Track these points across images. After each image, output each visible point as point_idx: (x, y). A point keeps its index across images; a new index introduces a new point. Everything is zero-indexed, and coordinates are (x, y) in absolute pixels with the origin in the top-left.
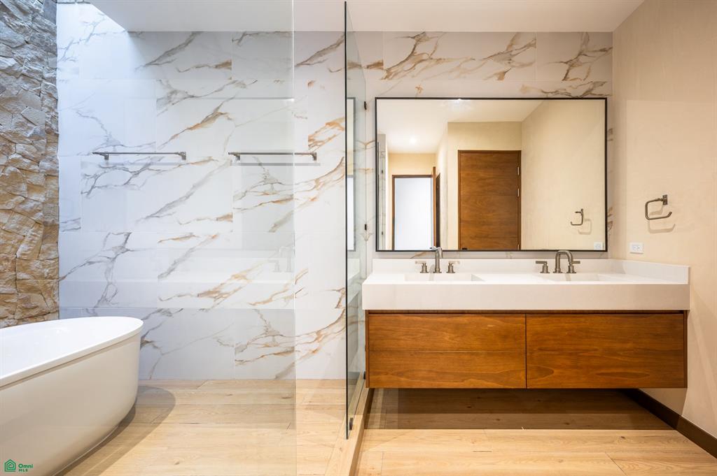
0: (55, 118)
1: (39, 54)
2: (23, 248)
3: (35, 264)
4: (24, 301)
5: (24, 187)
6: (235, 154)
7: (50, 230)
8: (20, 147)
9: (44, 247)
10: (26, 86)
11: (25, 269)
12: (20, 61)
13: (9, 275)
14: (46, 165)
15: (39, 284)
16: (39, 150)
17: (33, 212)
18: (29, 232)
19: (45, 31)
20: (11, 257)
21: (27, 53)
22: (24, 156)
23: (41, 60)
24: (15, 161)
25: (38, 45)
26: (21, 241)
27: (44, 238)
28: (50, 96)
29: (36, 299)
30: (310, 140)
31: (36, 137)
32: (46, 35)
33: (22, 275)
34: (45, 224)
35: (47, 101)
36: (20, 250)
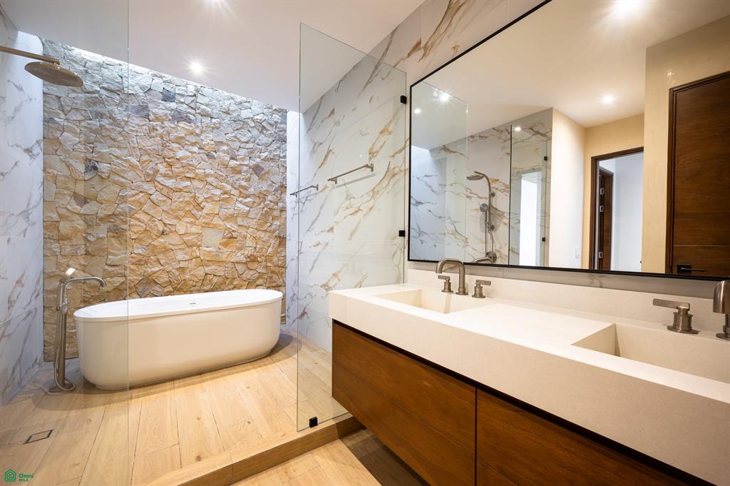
0: (285, 179)
1: (278, 145)
2: (270, 250)
3: (275, 259)
4: (271, 278)
5: (271, 218)
6: (332, 180)
7: (282, 240)
8: (269, 198)
9: (279, 250)
10: (272, 164)
11: (271, 261)
12: (270, 152)
13: (264, 263)
14: (280, 205)
15: (277, 269)
16: (277, 197)
17: (274, 231)
18: (272, 241)
19: (281, 131)
20: (265, 255)
21: (274, 146)
22: (271, 202)
23: (279, 148)
24: (268, 205)
25: (278, 140)
26: (269, 246)
27: (280, 244)
28: (283, 166)
29: (275, 277)
30: (370, 153)
31: (276, 190)
32: (281, 133)
33: (269, 264)
34: (280, 237)
35: (282, 170)
36: (269, 251)
